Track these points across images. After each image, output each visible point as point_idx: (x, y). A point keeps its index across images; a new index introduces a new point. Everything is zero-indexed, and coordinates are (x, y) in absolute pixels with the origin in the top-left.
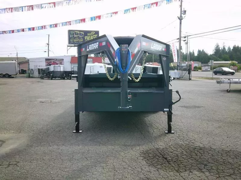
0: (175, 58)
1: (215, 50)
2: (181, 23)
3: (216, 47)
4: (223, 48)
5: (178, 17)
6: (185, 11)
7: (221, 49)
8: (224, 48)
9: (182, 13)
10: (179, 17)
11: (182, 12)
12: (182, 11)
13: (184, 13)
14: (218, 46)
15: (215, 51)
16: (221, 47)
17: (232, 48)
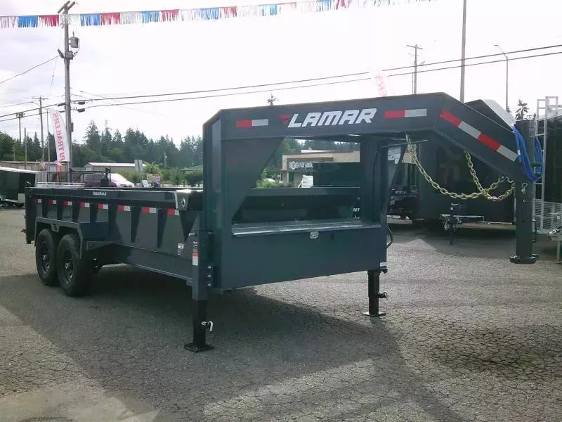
0: (61, 151)
1: (89, 136)
2: (68, 68)
3: (89, 129)
4: (104, 133)
5: (59, 51)
6: (77, 40)
7: (100, 134)
8: (108, 133)
9: (69, 44)
10: (63, 51)
11: (70, 42)
12: (69, 37)
13: (75, 45)
14: (94, 128)
15: (87, 139)
16: (101, 131)
17: (123, 135)
